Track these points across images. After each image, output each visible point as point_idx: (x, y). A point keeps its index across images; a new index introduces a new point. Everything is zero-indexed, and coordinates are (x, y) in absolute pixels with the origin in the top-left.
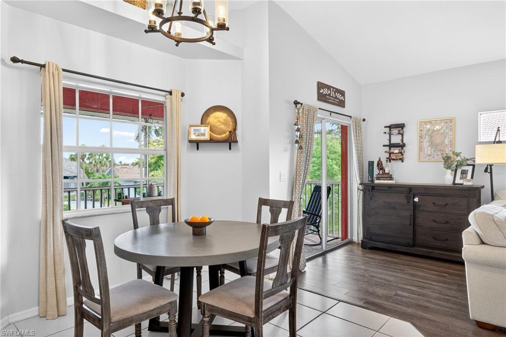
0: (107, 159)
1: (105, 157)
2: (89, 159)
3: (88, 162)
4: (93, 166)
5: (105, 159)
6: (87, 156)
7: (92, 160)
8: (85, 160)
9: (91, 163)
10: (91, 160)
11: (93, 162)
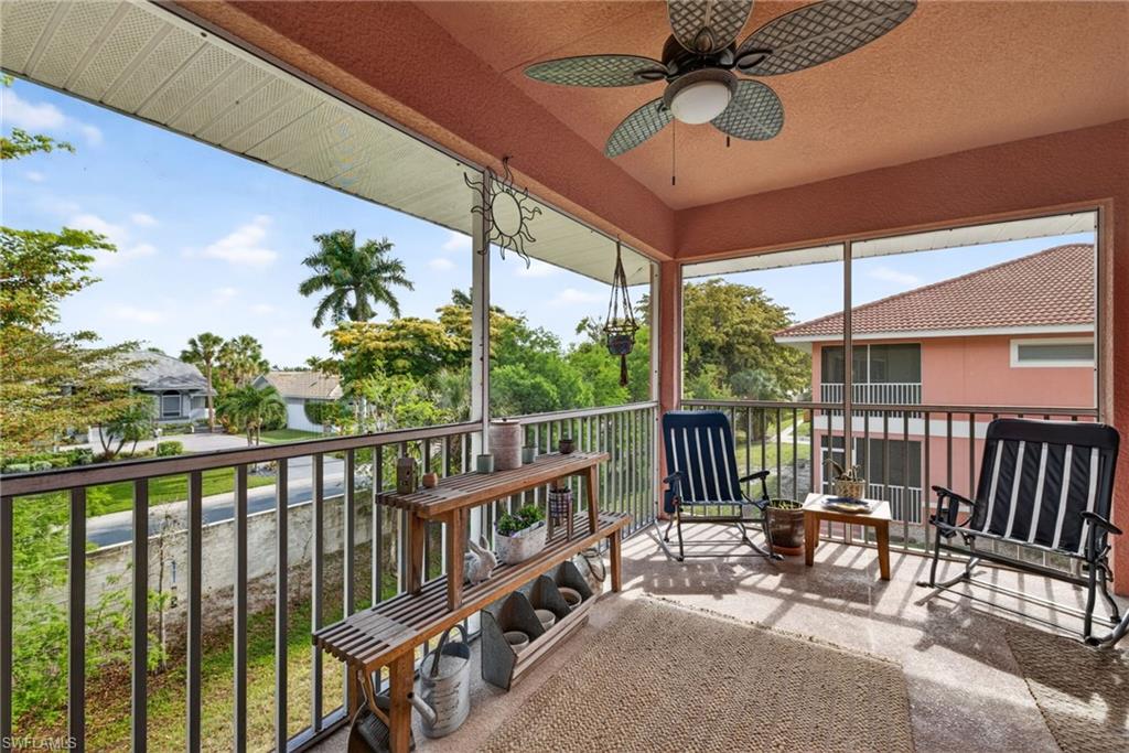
0: (255, 360)
1: (250, 357)
2: (218, 359)
3: (217, 364)
4: (227, 373)
5: (250, 360)
6: (216, 355)
7: (226, 361)
8: (212, 360)
9: (222, 367)
10: (223, 362)
11: (229, 364)
